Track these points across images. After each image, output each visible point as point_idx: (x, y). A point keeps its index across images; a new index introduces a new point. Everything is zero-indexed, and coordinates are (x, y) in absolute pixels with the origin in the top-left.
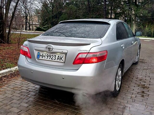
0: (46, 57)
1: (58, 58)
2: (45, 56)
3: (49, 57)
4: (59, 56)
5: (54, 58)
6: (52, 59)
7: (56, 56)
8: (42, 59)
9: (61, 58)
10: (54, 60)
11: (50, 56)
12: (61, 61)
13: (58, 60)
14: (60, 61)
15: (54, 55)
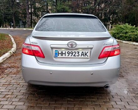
0: (67, 54)
1: (83, 54)
2: (65, 54)
3: (70, 55)
4: (83, 52)
5: (77, 54)
6: (74, 56)
7: (79, 52)
8: (62, 57)
9: (86, 54)
10: (77, 57)
11: (72, 53)
12: (86, 57)
13: (83, 56)
14: (84, 57)
15: (76, 52)
